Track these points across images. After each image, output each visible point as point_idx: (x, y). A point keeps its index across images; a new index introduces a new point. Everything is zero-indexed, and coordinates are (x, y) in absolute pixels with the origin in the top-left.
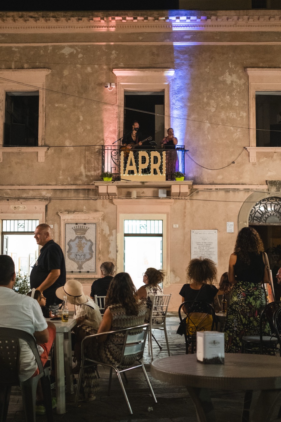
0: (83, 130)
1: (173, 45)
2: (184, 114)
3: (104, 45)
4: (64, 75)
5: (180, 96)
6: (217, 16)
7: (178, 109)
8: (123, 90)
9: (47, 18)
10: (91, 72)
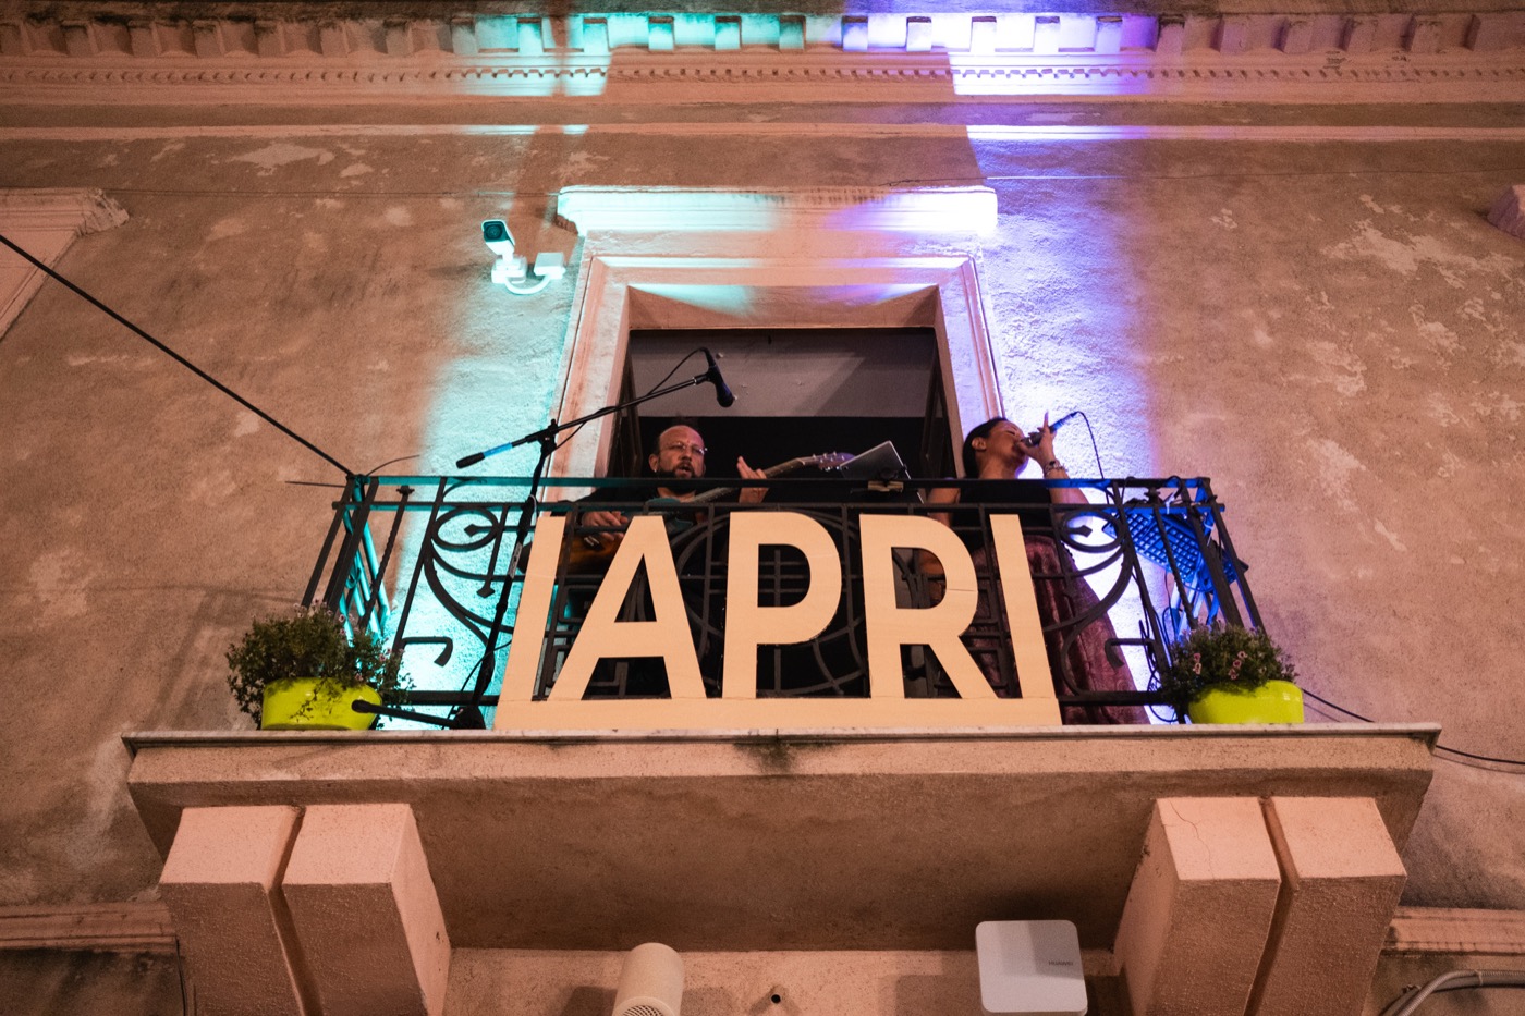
0: (231, 488)
1: (966, 140)
2: (1114, 402)
3: (522, 138)
4: (209, 239)
5: (1063, 318)
6: (1220, 15)
7: (1061, 378)
8: (621, 288)
9: (197, 23)
10: (412, 223)
